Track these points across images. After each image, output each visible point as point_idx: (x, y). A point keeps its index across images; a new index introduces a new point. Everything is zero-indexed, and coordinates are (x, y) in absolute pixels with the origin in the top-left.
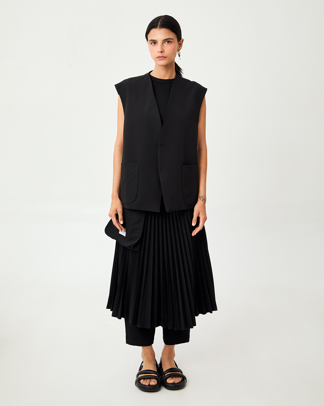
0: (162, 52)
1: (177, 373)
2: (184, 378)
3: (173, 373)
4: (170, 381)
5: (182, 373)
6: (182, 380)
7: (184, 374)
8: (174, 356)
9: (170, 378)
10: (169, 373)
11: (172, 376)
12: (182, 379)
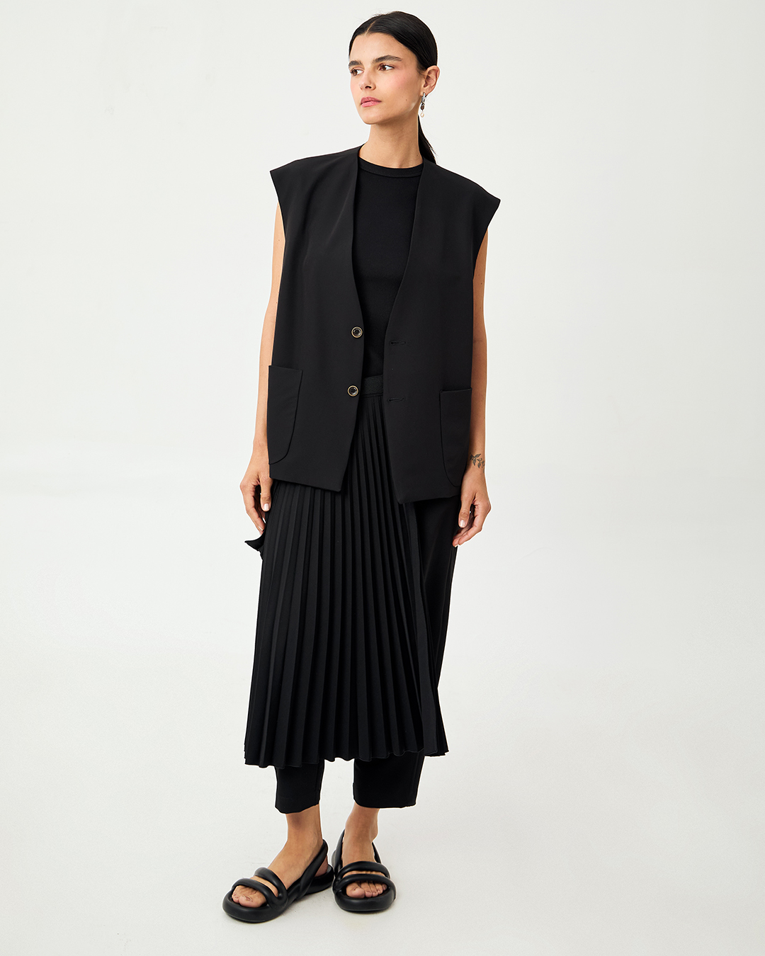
0: (370, 87)
1: (374, 873)
2: (389, 888)
3: (364, 873)
4: (354, 891)
5: (386, 874)
6: (384, 891)
7: (393, 878)
8: (374, 836)
9: (355, 885)
10: (354, 873)
11: (359, 881)
12: (385, 889)
